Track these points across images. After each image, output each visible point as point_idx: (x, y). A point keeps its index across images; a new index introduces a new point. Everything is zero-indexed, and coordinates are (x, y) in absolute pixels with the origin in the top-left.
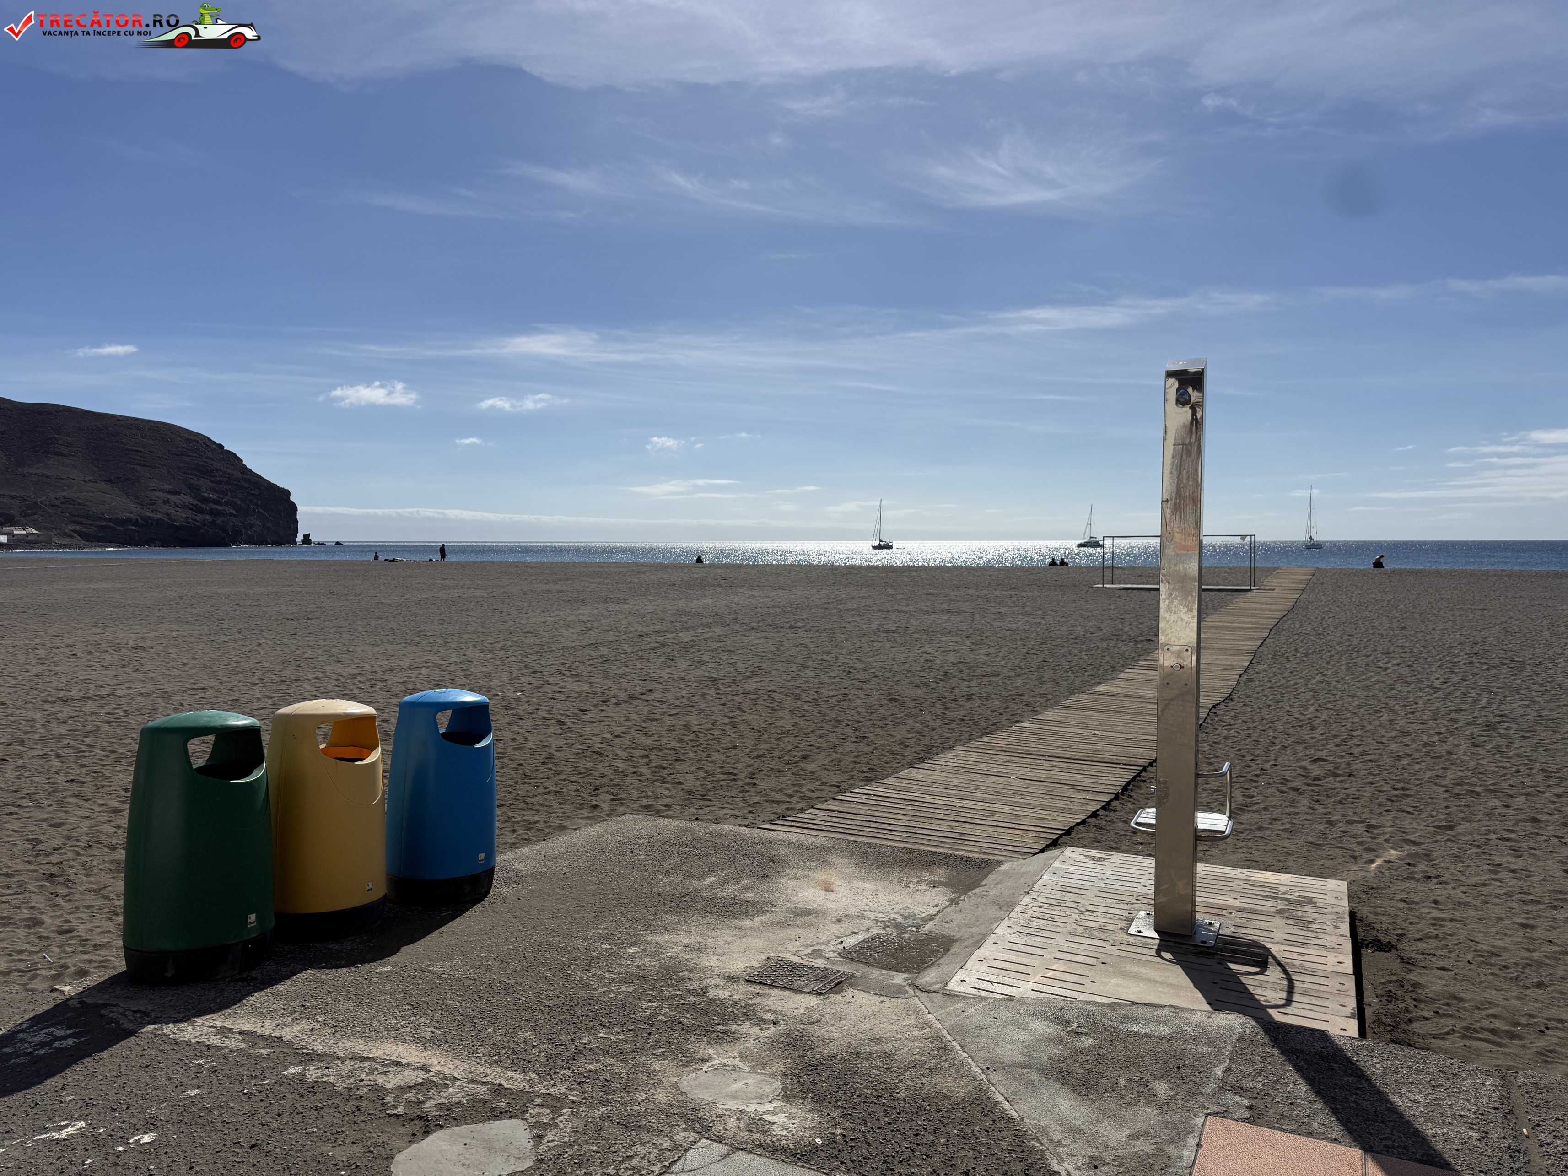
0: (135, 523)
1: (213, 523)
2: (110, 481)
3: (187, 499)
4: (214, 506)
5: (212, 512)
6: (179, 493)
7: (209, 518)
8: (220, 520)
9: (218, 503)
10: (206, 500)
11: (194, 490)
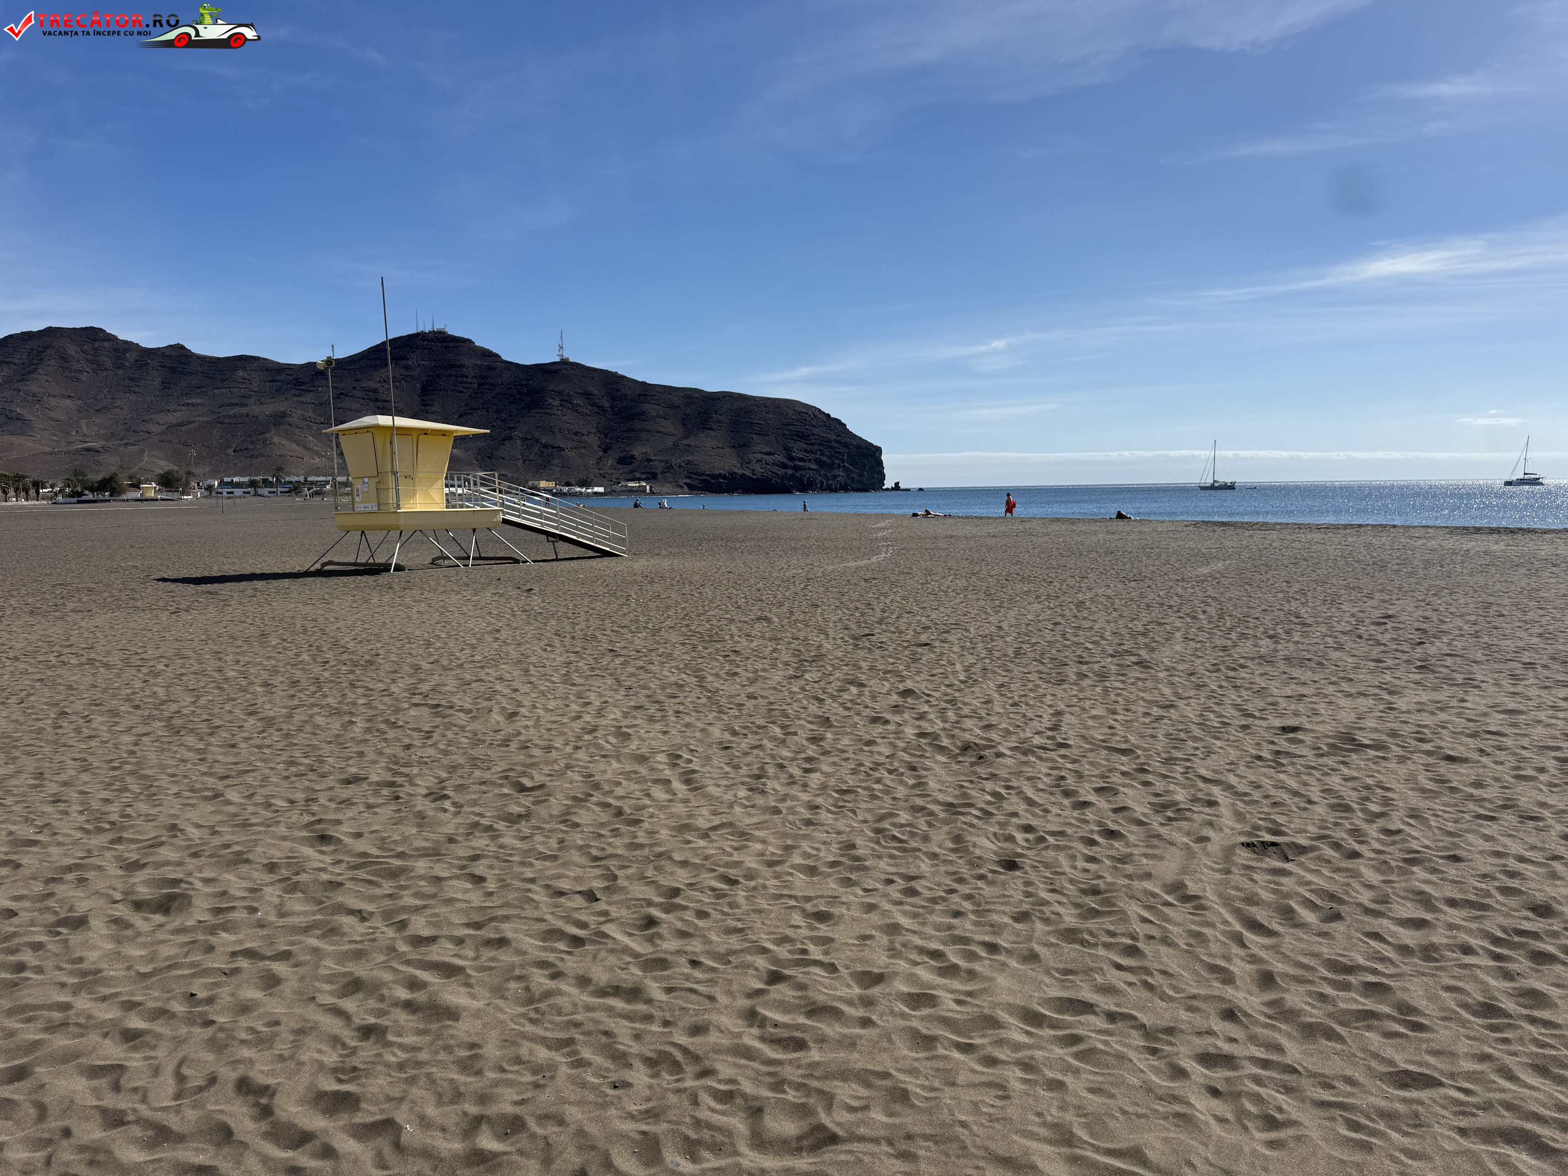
0: (724, 477)
1: (792, 475)
2: (734, 447)
3: (780, 458)
4: (797, 463)
5: (797, 468)
6: (773, 454)
7: (790, 472)
8: (798, 474)
9: (802, 460)
10: (792, 459)
11: (788, 450)
